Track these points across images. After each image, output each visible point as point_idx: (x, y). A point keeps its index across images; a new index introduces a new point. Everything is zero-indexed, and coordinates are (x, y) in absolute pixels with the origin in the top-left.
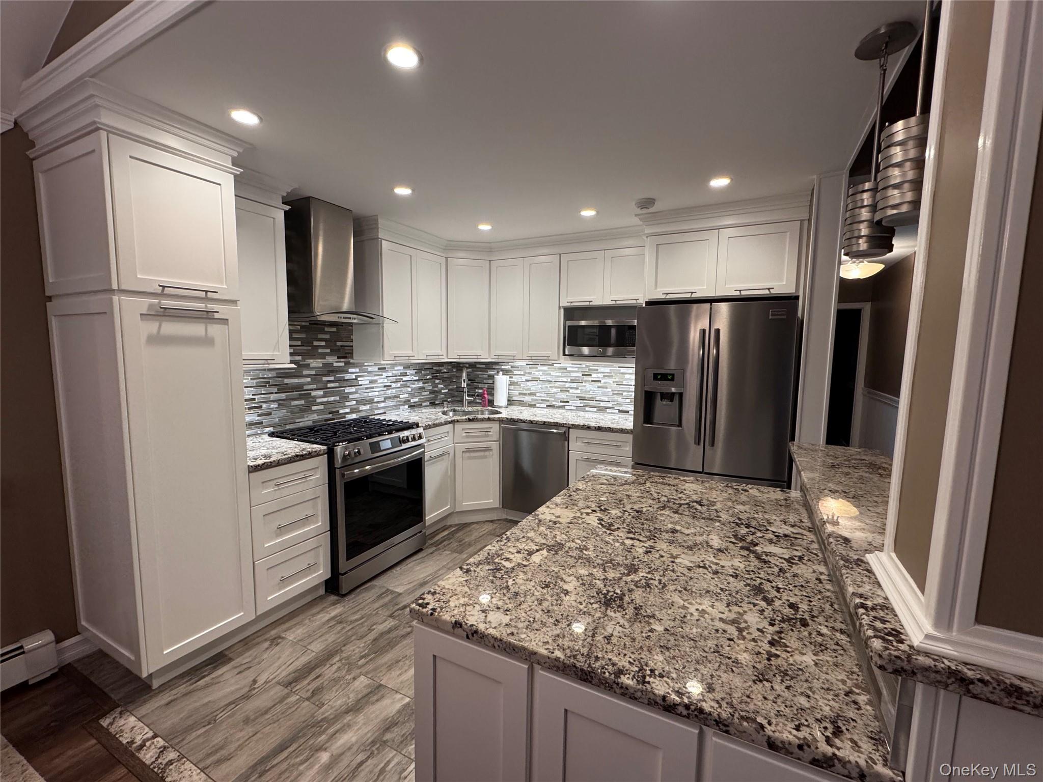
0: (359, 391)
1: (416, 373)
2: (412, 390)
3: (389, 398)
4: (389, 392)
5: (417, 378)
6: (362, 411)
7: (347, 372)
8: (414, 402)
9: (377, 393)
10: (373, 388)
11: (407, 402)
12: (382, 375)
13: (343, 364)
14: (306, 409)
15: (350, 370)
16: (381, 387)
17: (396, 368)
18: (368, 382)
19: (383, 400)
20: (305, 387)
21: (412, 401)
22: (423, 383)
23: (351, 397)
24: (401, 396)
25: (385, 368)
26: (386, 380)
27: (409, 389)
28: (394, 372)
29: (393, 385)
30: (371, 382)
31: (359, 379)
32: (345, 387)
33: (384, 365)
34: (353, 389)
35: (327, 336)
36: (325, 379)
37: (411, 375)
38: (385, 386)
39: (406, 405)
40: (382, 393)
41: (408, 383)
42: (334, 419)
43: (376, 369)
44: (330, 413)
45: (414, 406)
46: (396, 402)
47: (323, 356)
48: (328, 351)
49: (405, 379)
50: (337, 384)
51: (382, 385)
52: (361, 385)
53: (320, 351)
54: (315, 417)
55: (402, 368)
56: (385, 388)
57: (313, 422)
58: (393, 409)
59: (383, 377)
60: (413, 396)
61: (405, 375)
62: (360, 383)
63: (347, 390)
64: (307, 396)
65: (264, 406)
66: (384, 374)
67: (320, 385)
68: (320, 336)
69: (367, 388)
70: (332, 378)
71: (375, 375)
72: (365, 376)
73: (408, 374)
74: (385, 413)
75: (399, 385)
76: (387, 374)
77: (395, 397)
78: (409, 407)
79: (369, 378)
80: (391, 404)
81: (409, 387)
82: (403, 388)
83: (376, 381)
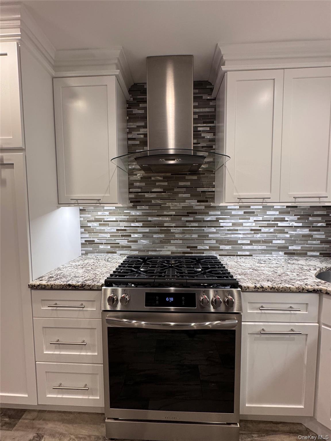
0: (220, 232)
1: (298, 219)
2: (291, 237)
3: (258, 242)
4: (259, 236)
5: (301, 225)
6: (222, 250)
7: (207, 214)
8: (293, 250)
9: (241, 236)
10: (237, 230)
11: (281, 248)
12: (249, 219)
13: (203, 207)
14: (165, 242)
15: (211, 213)
16: (241, 230)
17: (268, 213)
18: (231, 224)
19: (249, 242)
20: (166, 225)
21: (290, 248)
22: (310, 231)
23: (210, 236)
24: (274, 242)
25: (254, 213)
26: (254, 224)
27: (288, 236)
28: (265, 216)
29: (264, 230)
30: (234, 224)
31: (220, 221)
32: (206, 227)
33: (253, 209)
34: (213, 230)
35: (189, 184)
36: (184, 219)
37: (291, 220)
38: (252, 230)
39: (282, 251)
40: (249, 236)
41: (286, 230)
42: (192, 253)
43: (241, 212)
44: (188, 247)
45: (294, 254)
46: (267, 246)
47: (184, 200)
48: (188, 195)
49: (280, 224)
50: (196, 225)
51: (248, 228)
52: (223, 227)
53: (180, 195)
54: (173, 248)
55: (277, 213)
56: (253, 232)
57: (172, 253)
58: (262, 253)
59: (250, 221)
60: (293, 243)
61: (283, 220)
62: (222, 225)
63: (206, 230)
64: (167, 231)
65: (132, 236)
66: (251, 218)
67: (180, 224)
68: (181, 184)
69: (229, 230)
70: (192, 219)
71: (240, 219)
72: (228, 219)
73: (286, 219)
74: (251, 256)
75: (272, 230)
76: (255, 218)
77: (265, 242)
78: (285, 254)
79: (233, 221)
80: (260, 248)
81: (287, 233)
82: (278, 233)
83: (241, 224)
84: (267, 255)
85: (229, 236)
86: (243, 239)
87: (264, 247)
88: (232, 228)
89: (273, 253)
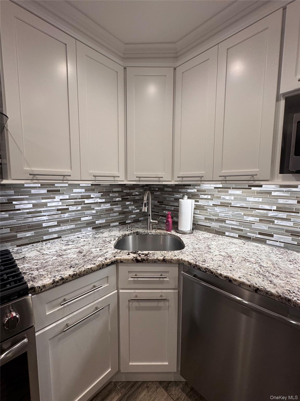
0: (15, 217)
1: (102, 195)
2: (97, 212)
3: (66, 222)
4: (66, 215)
5: (104, 200)
6: (21, 238)
8: (100, 224)
9: (46, 218)
10: (40, 212)
11: (89, 224)
12: (54, 198)
16: (44, 211)
17: (75, 190)
19: (56, 223)
21: (97, 222)
22: (111, 205)
24: (82, 219)
25: (59, 191)
26: (60, 204)
27: (94, 212)
28: (72, 195)
29: (71, 208)
31: (14, 203)
33: (58, 187)
34: (5, 215)
37: (96, 197)
38: (58, 210)
39: (90, 227)
41: (92, 206)
43: (44, 191)
46: (76, 225)
49: (87, 201)
51: (54, 208)
55: (83, 190)
56: (60, 212)
58: (72, 233)
59: (55, 200)
60: (99, 218)
61: (89, 197)
62: (17, 207)
66: (56, 196)
71: (43, 199)
72: (27, 199)
73: (92, 196)
74: (60, 237)
75: (79, 208)
76: (61, 197)
77: (73, 220)
78: (93, 228)
79: (33, 202)
80: (69, 227)
81: (93, 209)
82: (85, 210)
83: (45, 205)
84: (77, 234)
85: (30, 220)
86: (48, 221)
87: (73, 226)
88: (33, 210)
89: (82, 230)
